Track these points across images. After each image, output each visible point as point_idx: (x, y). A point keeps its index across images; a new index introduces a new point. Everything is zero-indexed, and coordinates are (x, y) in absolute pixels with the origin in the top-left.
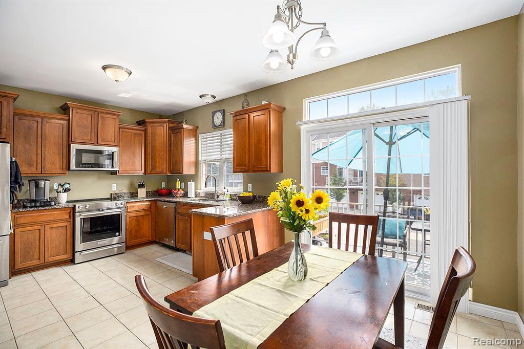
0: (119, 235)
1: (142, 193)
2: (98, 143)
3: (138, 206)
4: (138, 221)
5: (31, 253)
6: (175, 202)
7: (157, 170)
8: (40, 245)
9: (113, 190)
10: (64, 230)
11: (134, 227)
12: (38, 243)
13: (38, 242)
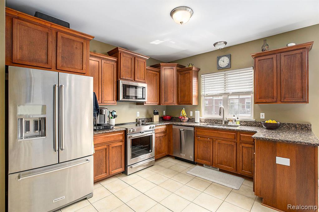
0: (151, 152)
1: (156, 118)
2: (135, 80)
3: (160, 129)
4: (160, 140)
5: (101, 167)
6: (194, 127)
7: (169, 101)
8: (106, 161)
9: (138, 116)
10: (119, 149)
11: (158, 145)
12: (105, 160)
13: (105, 158)
